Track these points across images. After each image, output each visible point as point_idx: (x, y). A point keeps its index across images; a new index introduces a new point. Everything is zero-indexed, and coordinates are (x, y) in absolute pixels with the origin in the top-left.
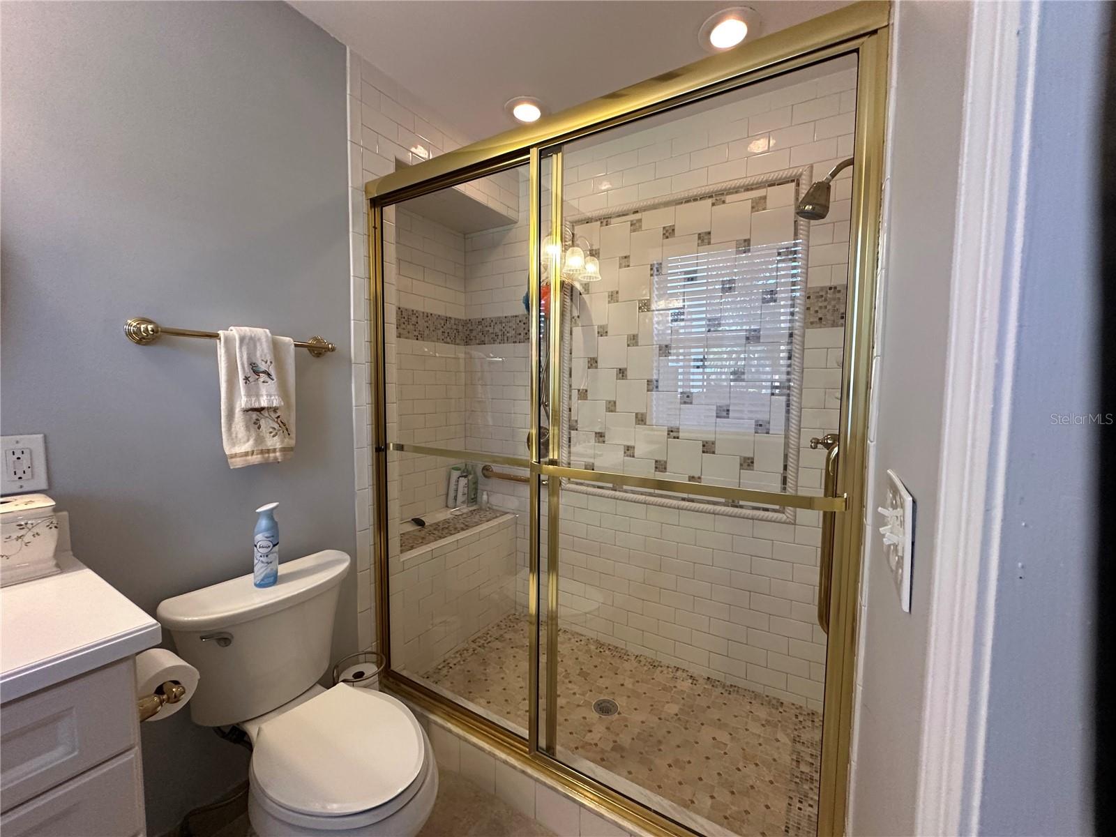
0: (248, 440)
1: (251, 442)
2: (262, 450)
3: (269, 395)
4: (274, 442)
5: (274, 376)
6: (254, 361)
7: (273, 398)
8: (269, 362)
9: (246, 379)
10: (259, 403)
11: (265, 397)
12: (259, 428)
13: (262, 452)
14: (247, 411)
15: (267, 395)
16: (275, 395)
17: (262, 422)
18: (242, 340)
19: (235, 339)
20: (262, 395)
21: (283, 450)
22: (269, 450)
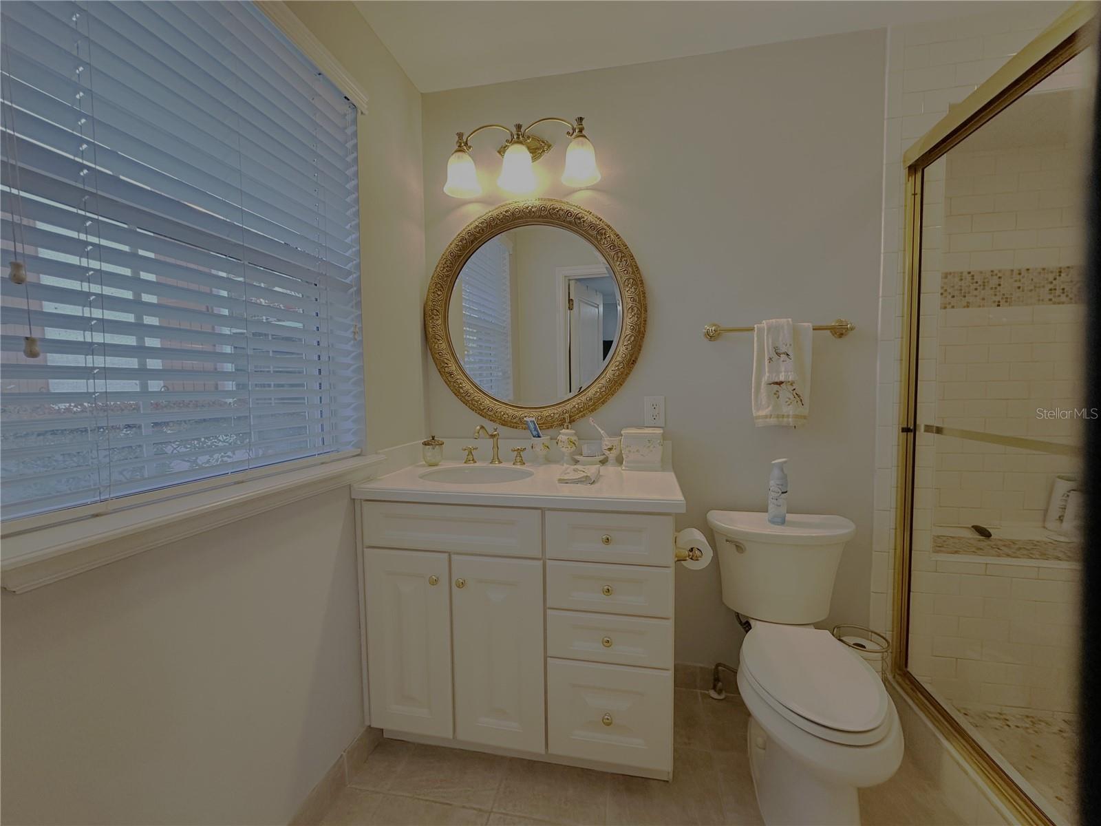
0: (768, 407)
1: (770, 408)
2: (778, 415)
3: (786, 371)
4: (789, 410)
5: (791, 356)
6: (777, 345)
7: (789, 374)
8: (788, 345)
9: (770, 359)
10: (779, 378)
11: (783, 374)
12: (778, 398)
13: (778, 417)
14: (770, 384)
15: (785, 372)
16: (791, 372)
17: (781, 394)
18: (769, 329)
19: (764, 329)
20: (781, 372)
21: (796, 417)
22: (783, 415)
